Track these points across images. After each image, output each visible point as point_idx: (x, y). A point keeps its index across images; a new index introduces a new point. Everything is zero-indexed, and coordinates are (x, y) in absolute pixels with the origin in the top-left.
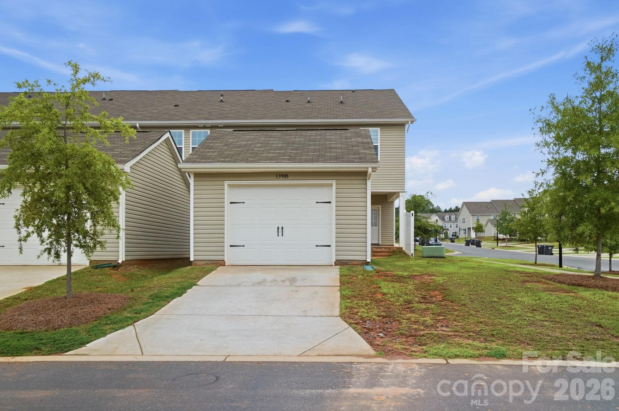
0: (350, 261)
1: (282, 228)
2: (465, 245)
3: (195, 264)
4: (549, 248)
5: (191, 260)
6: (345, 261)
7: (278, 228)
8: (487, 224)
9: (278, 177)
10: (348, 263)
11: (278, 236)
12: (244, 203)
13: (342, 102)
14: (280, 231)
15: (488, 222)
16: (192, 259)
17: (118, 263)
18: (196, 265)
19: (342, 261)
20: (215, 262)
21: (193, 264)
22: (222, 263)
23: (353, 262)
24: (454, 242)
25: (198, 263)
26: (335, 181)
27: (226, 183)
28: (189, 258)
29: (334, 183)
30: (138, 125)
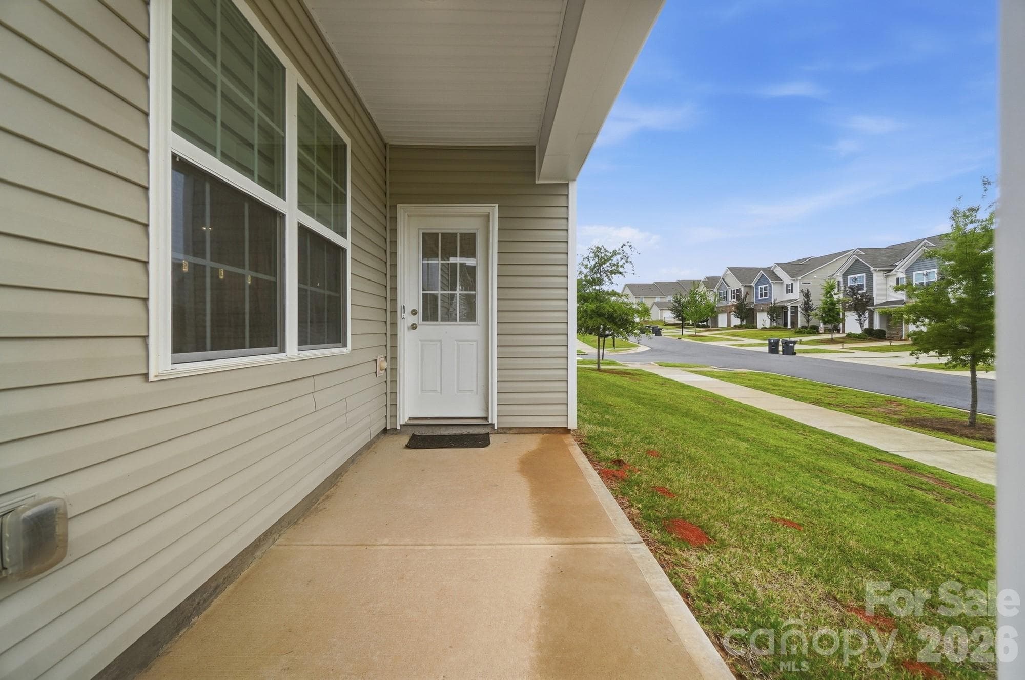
4: (790, 344)
8: (653, 306)
15: (653, 304)
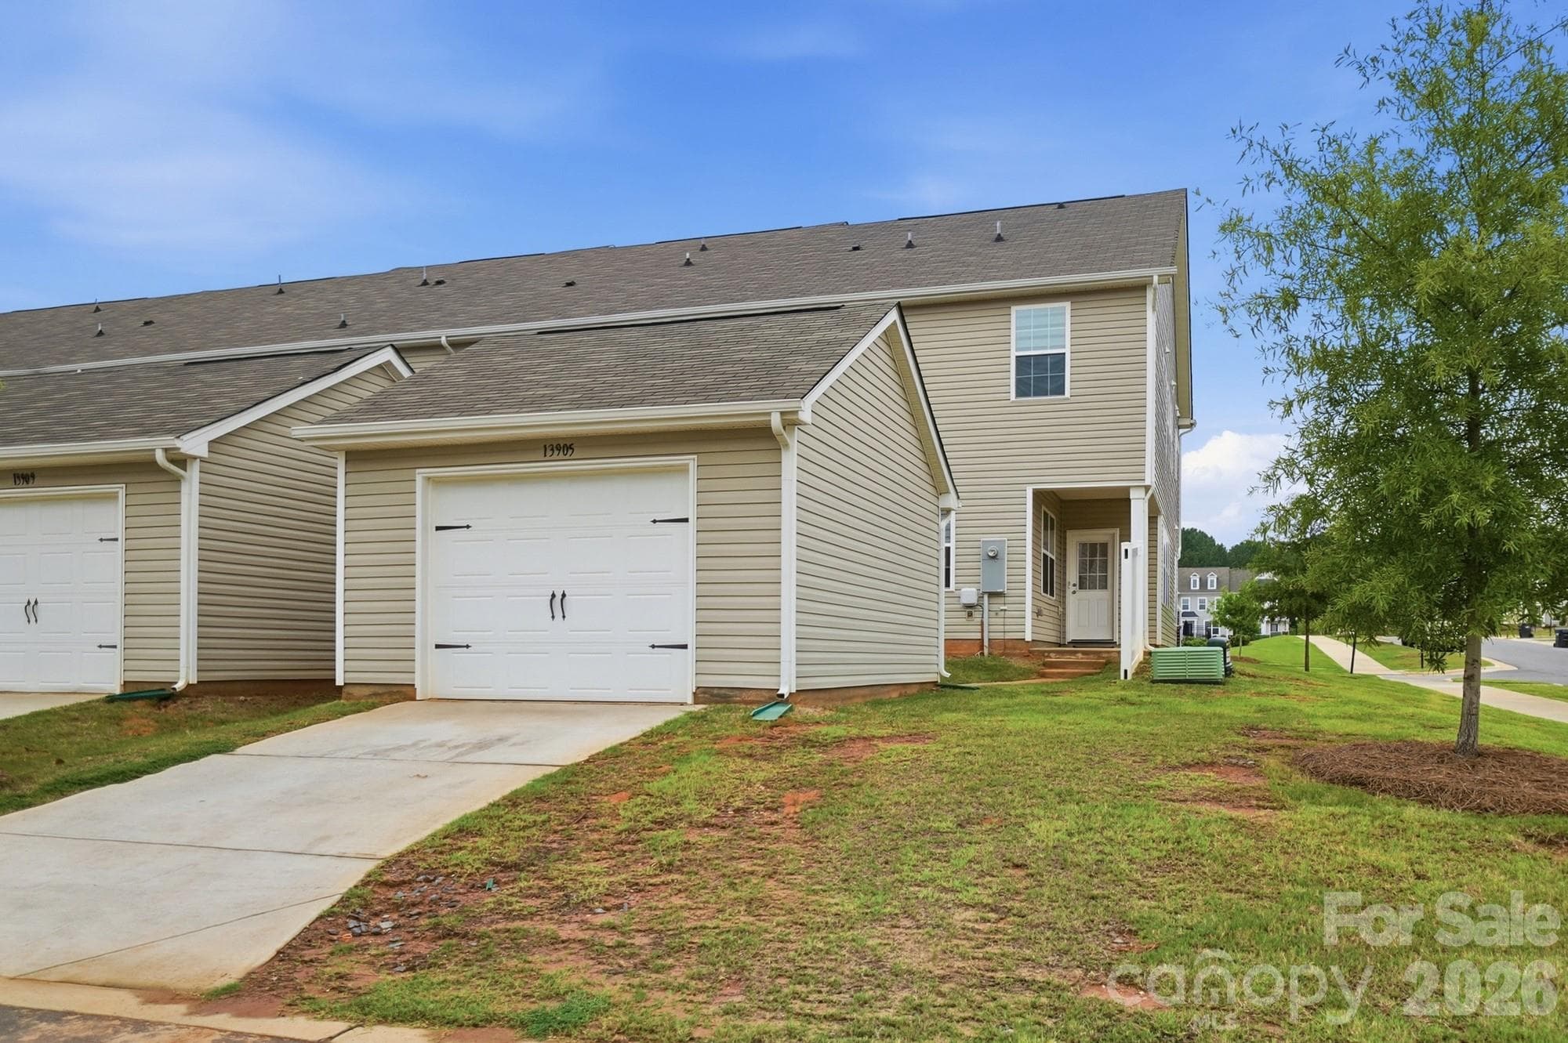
0: (737, 692)
1: (564, 595)
2: (1555, 645)
3: (349, 694)
5: (337, 684)
6: (723, 691)
7: (553, 596)
9: (549, 453)
10: (730, 697)
11: (553, 617)
12: (468, 527)
13: (999, 239)
14: (558, 602)
16: (339, 682)
17: (174, 689)
18: (350, 696)
19: (715, 691)
20: (395, 689)
21: (344, 695)
22: (403, 693)
23: (745, 696)
24: (1531, 636)
25: (356, 691)
26: (695, 457)
27: (420, 475)
28: (334, 680)
29: (691, 464)
30: (443, 340)
